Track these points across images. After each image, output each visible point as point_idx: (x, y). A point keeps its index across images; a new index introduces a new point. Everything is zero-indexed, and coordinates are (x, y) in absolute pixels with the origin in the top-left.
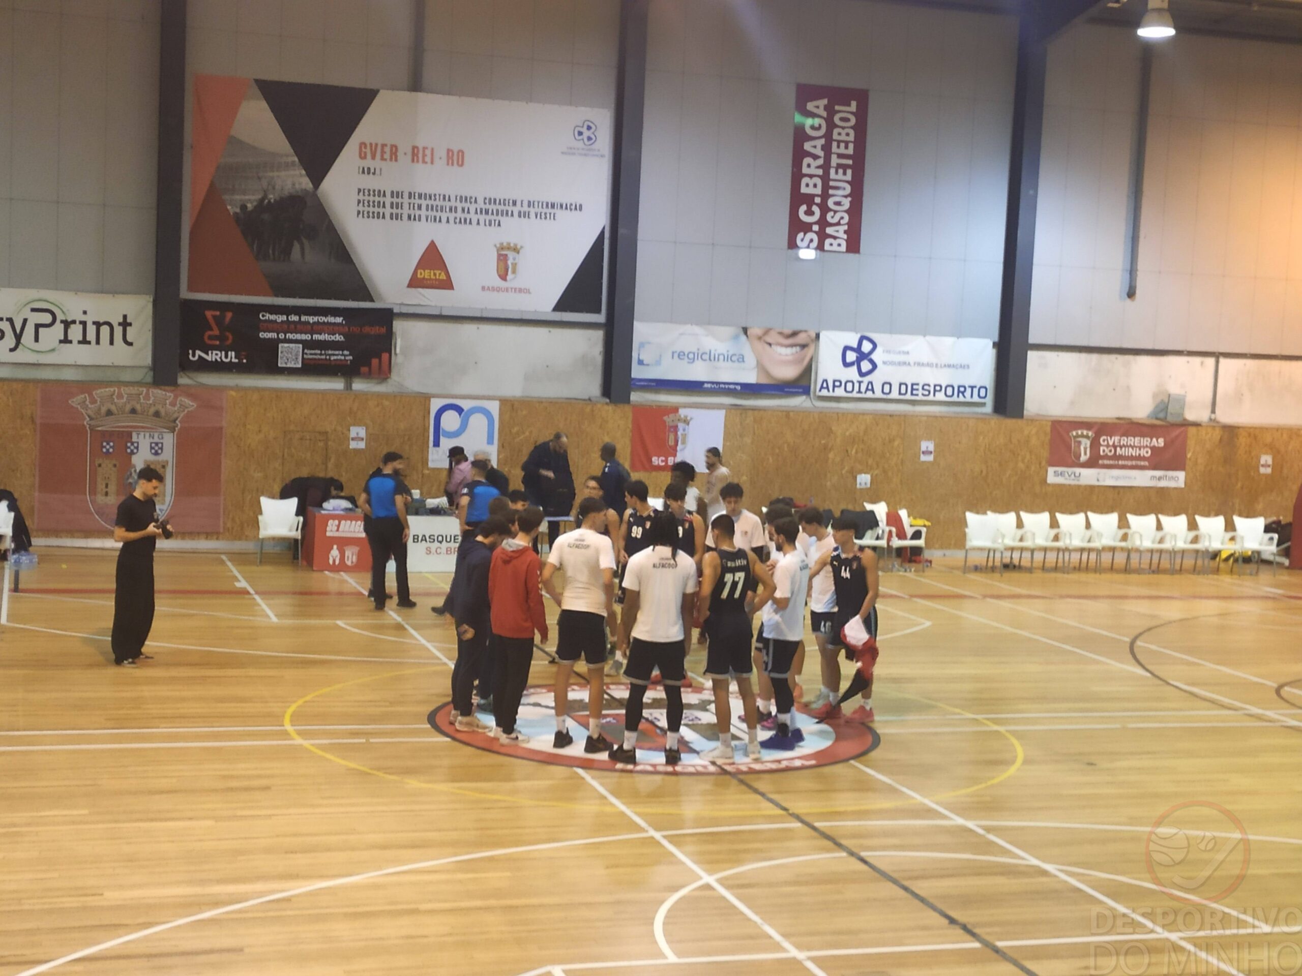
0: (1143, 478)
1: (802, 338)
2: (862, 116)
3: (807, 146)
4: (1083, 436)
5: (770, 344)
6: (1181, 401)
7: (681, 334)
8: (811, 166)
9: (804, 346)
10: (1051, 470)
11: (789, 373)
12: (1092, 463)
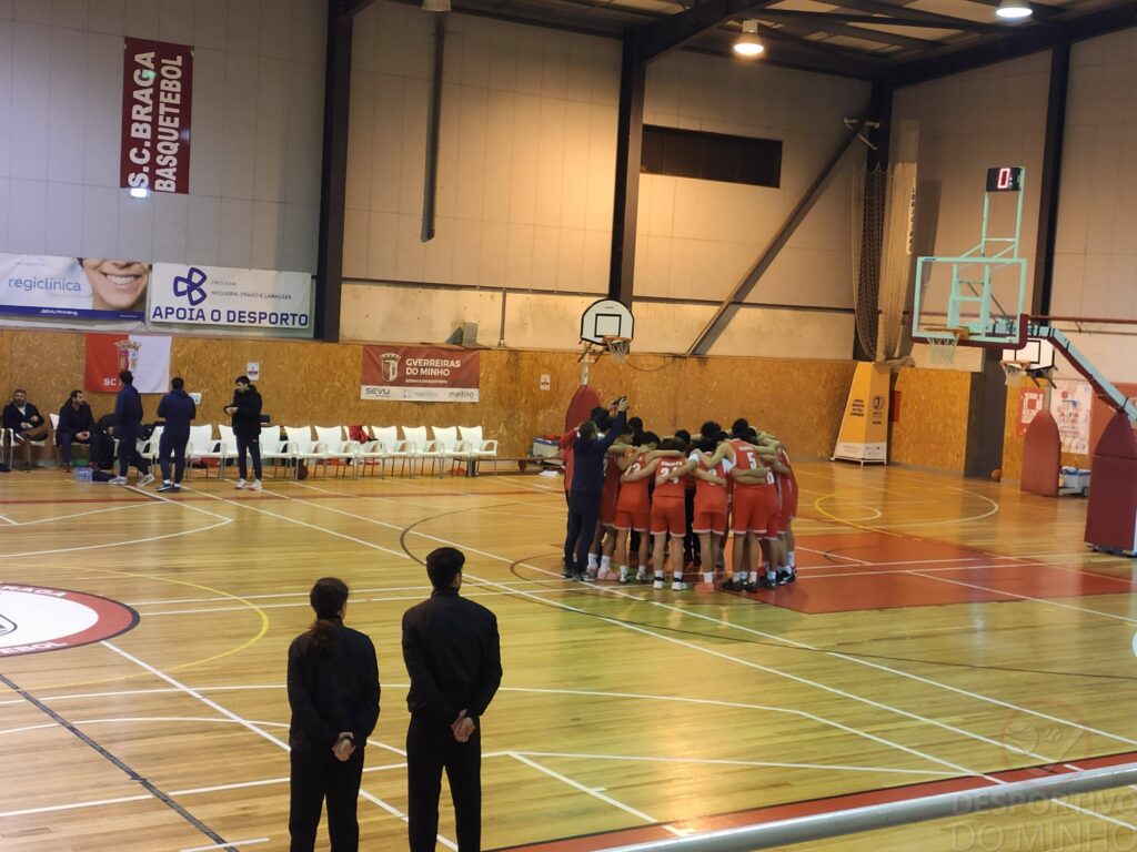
0: (444, 395)
1: (135, 269)
2: (187, 69)
3: (137, 94)
4: (391, 358)
5: (106, 275)
6: (474, 328)
7: (19, 263)
8: (140, 114)
9: (137, 277)
10: (364, 388)
11: (124, 300)
12: (400, 382)
